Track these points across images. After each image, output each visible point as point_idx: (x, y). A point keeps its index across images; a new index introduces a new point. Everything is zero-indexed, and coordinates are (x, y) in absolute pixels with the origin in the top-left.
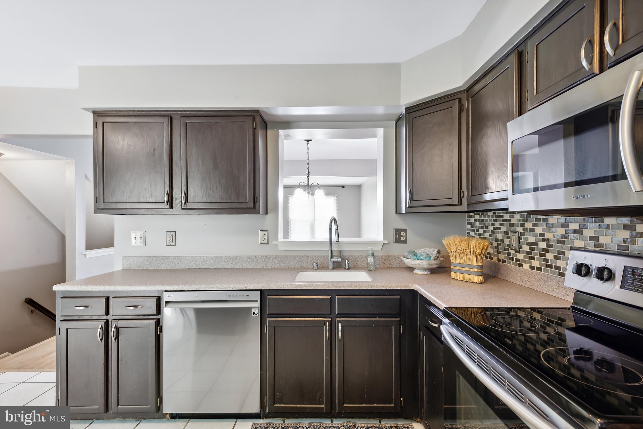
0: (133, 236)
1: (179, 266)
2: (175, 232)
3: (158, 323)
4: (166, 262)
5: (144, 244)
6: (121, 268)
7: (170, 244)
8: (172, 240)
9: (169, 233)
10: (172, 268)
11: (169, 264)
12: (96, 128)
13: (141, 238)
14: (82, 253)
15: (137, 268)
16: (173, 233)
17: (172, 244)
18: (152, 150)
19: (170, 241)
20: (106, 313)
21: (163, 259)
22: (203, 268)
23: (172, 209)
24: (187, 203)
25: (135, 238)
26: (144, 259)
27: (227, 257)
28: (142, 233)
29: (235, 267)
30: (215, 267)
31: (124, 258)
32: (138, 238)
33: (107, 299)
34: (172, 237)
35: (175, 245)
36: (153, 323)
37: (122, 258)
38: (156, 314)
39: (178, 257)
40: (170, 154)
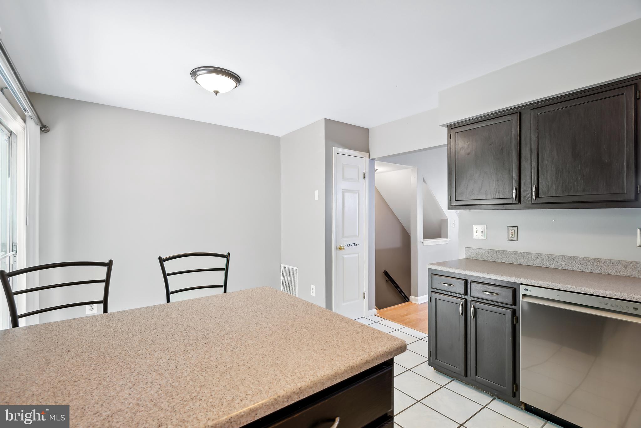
0: (475, 230)
1: (520, 262)
2: (517, 227)
3: (514, 313)
4: (507, 256)
5: (485, 238)
6: (464, 257)
7: (512, 239)
8: (513, 234)
9: (510, 228)
10: (513, 263)
11: (510, 259)
12: (450, 139)
13: (482, 231)
14: (421, 241)
15: (479, 259)
16: (516, 229)
17: (514, 239)
18: (500, 148)
19: (512, 236)
20: (466, 293)
21: (505, 253)
22: (551, 267)
23: (520, 204)
24: (538, 197)
25: (477, 231)
26: (485, 252)
27: (583, 258)
28: (484, 227)
29: (596, 272)
30: (566, 268)
31: (467, 248)
32: (480, 232)
33: (466, 281)
34: (513, 232)
35: (517, 241)
36: (509, 312)
37: (465, 249)
38: (511, 304)
39: (520, 252)
40: (519, 150)
